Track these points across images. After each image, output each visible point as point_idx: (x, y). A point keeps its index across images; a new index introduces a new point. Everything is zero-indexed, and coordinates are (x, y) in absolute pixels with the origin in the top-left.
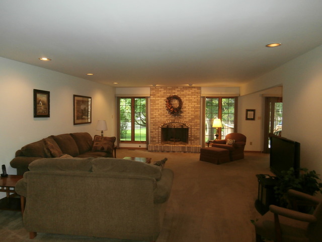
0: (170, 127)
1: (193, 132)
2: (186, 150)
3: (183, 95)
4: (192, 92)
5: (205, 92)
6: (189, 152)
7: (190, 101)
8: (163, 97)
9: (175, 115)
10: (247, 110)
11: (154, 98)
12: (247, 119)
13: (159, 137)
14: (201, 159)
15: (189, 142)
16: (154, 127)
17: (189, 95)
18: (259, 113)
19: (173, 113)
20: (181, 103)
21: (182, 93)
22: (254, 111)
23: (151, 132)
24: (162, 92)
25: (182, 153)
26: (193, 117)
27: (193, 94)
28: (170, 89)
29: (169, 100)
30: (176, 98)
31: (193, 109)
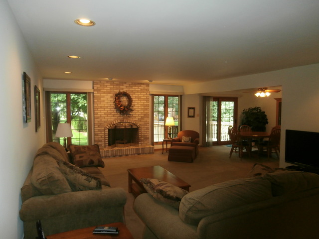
0: (118, 128)
1: (142, 132)
2: (140, 152)
3: (132, 91)
4: (141, 89)
5: (153, 90)
6: (143, 154)
7: (139, 98)
8: (110, 93)
9: (124, 114)
10: (189, 108)
11: (99, 95)
12: (189, 116)
13: (105, 139)
14: (170, 159)
15: (140, 143)
16: (100, 128)
17: (138, 92)
18: (198, 111)
19: (123, 112)
20: (130, 100)
21: (130, 89)
22: (194, 108)
23: (95, 135)
24: (109, 87)
25: (136, 155)
26: (140, 117)
27: (142, 91)
28: (117, 85)
29: (118, 96)
30: (125, 94)
31: (143, 107)
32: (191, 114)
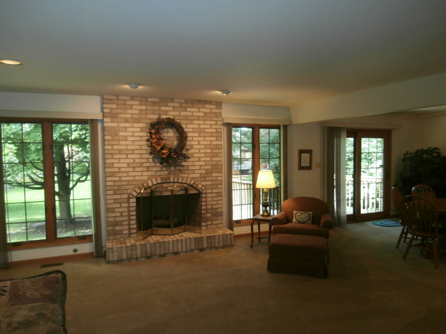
0: (158, 194)
1: (209, 201)
2: (205, 246)
3: (186, 118)
4: (205, 113)
5: (229, 115)
6: (211, 248)
7: (201, 132)
8: (138, 121)
9: (169, 166)
10: (301, 152)
11: (114, 125)
12: (301, 168)
13: (130, 220)
15: (203, 224)
16: (118, 197)
17: (198, 118)
18: (317, 158)
19: (167, 162)
20: (182, 136)
21: (178, 113)
22: (310, 152)
23: (108, 210)
24: (136, 108)
25: (196, 252)
26: (204, 172)
27: (206, 117)
28: (154, 104)
29: (157, 127)
30: (171, 124)
31: (209, 151)
32: (305, 163)
